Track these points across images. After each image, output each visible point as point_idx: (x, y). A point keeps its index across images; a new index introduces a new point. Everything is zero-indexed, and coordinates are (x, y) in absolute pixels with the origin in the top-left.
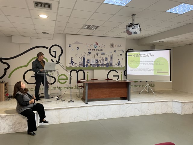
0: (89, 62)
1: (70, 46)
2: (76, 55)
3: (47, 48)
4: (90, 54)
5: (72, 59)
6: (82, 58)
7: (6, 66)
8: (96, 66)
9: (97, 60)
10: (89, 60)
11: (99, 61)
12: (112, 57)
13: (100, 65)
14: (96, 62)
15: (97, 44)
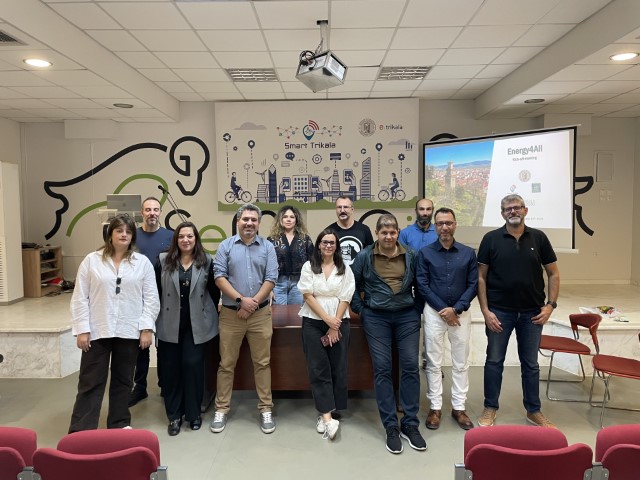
0: (288, 188)
1: (227, 137)
2: (247, 167)
3: (164, 148)
4: (291, 159)
5: (234, 179)
7: (60, 204)
8: (314, 199)
9: (316, 179)
10: (288, 180)
11: (324, 183)
12: (367, 167)
13: (326, 194)
14: (314, 186)
15: (313, 125)
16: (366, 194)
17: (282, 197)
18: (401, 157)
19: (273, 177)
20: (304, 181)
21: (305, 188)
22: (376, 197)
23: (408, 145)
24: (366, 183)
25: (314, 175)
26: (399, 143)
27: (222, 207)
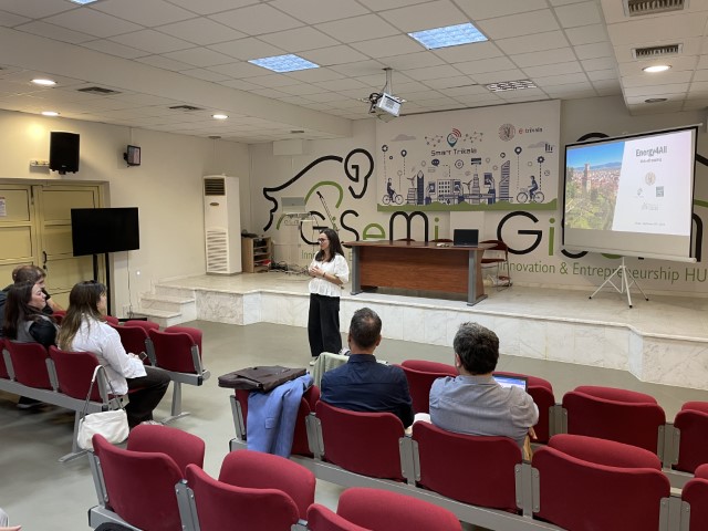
0: (433, 191)
1: (384, 149)
2: (400, 174)
3: (340, 159)
4: (437, 164)
5: (389, 184)
6: (416, 178)
8: (456, 201)
9: (458, 183)
10: (434, 185)
11: (465, 187)
12: (506, 170)
13: (467, 197)
14: (457, 189)
15: (457, 133)
16: (505, 197)
17: (429, 199)
18: (541, 160)
19: (420, 181)
20: (447, 185)
21: (449, 190)
22: (515, 199)
23: (548, 148)
24: (505, 186)
25: (457, 178)
26: (539, 145)
27: (380, 208)
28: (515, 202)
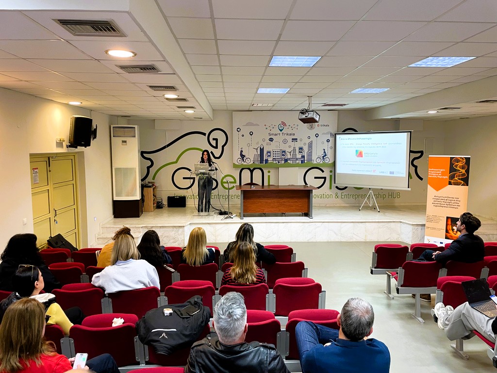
0: (270, 156)
1: (238, 130)
2: (249, 145)
3: (204, 134)
4: (272, 141)
5: (242, 151)
6: (259, 148)
7: (149, 163)
8: (283, 162)
9: (284, 152)
10: (270, 152)
11: (288, 154)
12: (310, 146)
13: (289, 159)
14: (283, 155)
15: (284, 124)
16: (310, 160)
17: (267, 161)
18: (328, 141)
19: (262, 150)
20: (278, 153)
21: (279, 156)
22: (315, 161)
24: (310, 154)
25: (283, 149)
26: (327, 133)
27: (235, 166)
28: (315, 162)
